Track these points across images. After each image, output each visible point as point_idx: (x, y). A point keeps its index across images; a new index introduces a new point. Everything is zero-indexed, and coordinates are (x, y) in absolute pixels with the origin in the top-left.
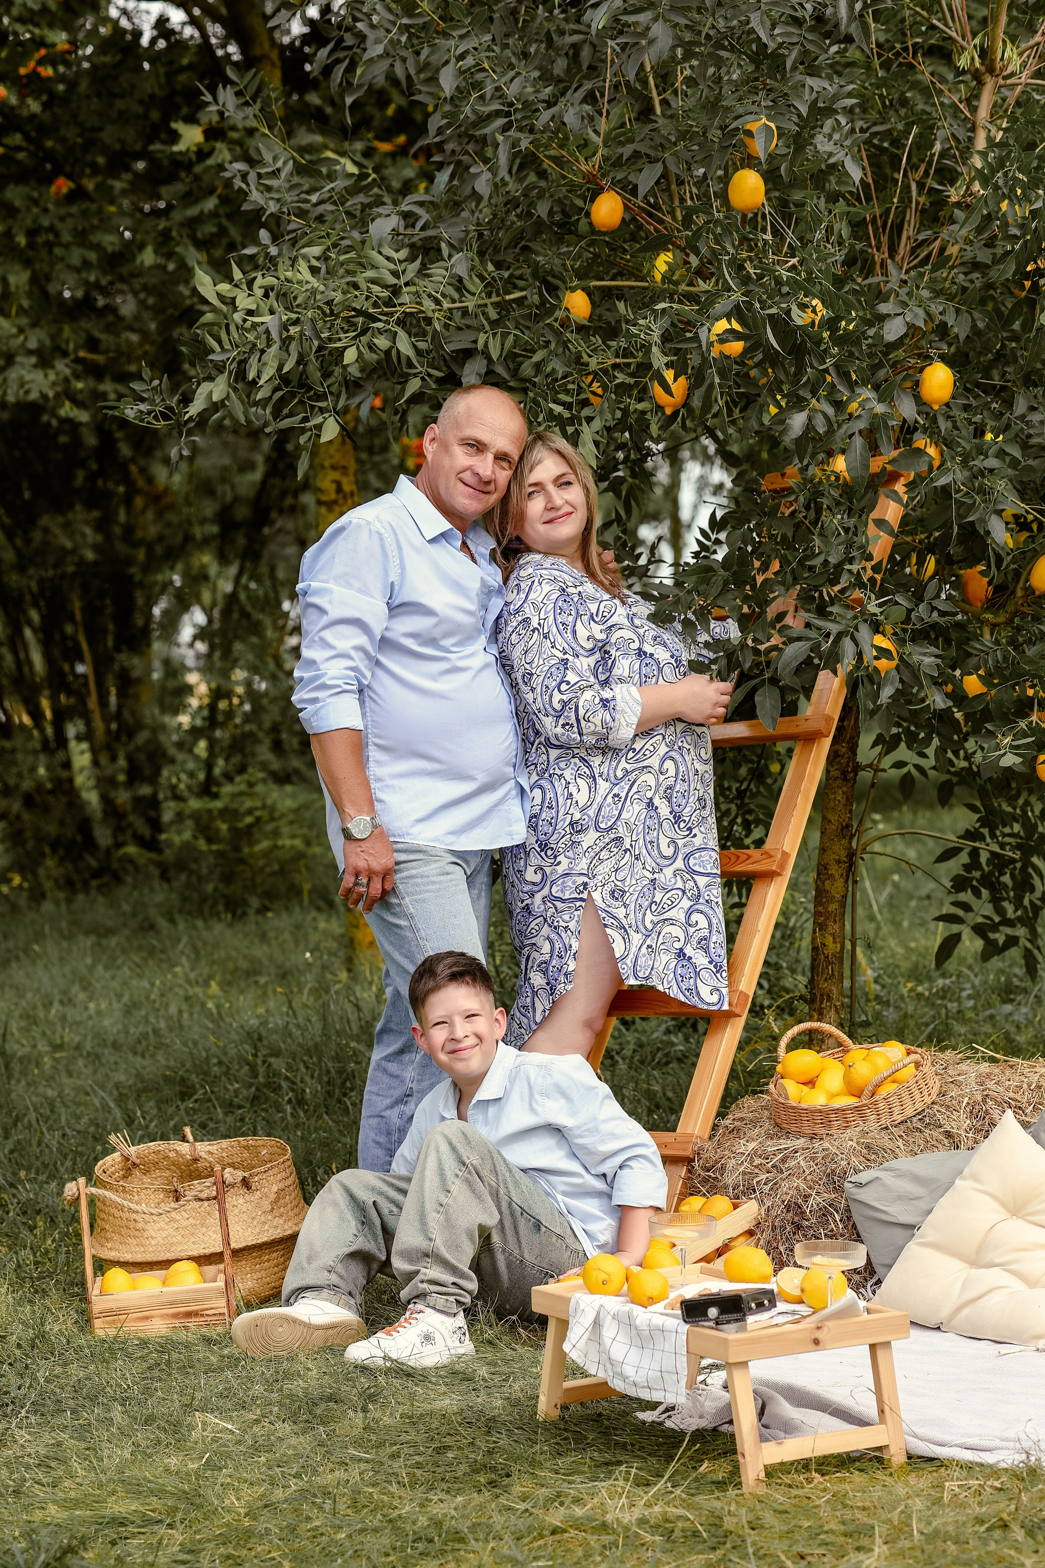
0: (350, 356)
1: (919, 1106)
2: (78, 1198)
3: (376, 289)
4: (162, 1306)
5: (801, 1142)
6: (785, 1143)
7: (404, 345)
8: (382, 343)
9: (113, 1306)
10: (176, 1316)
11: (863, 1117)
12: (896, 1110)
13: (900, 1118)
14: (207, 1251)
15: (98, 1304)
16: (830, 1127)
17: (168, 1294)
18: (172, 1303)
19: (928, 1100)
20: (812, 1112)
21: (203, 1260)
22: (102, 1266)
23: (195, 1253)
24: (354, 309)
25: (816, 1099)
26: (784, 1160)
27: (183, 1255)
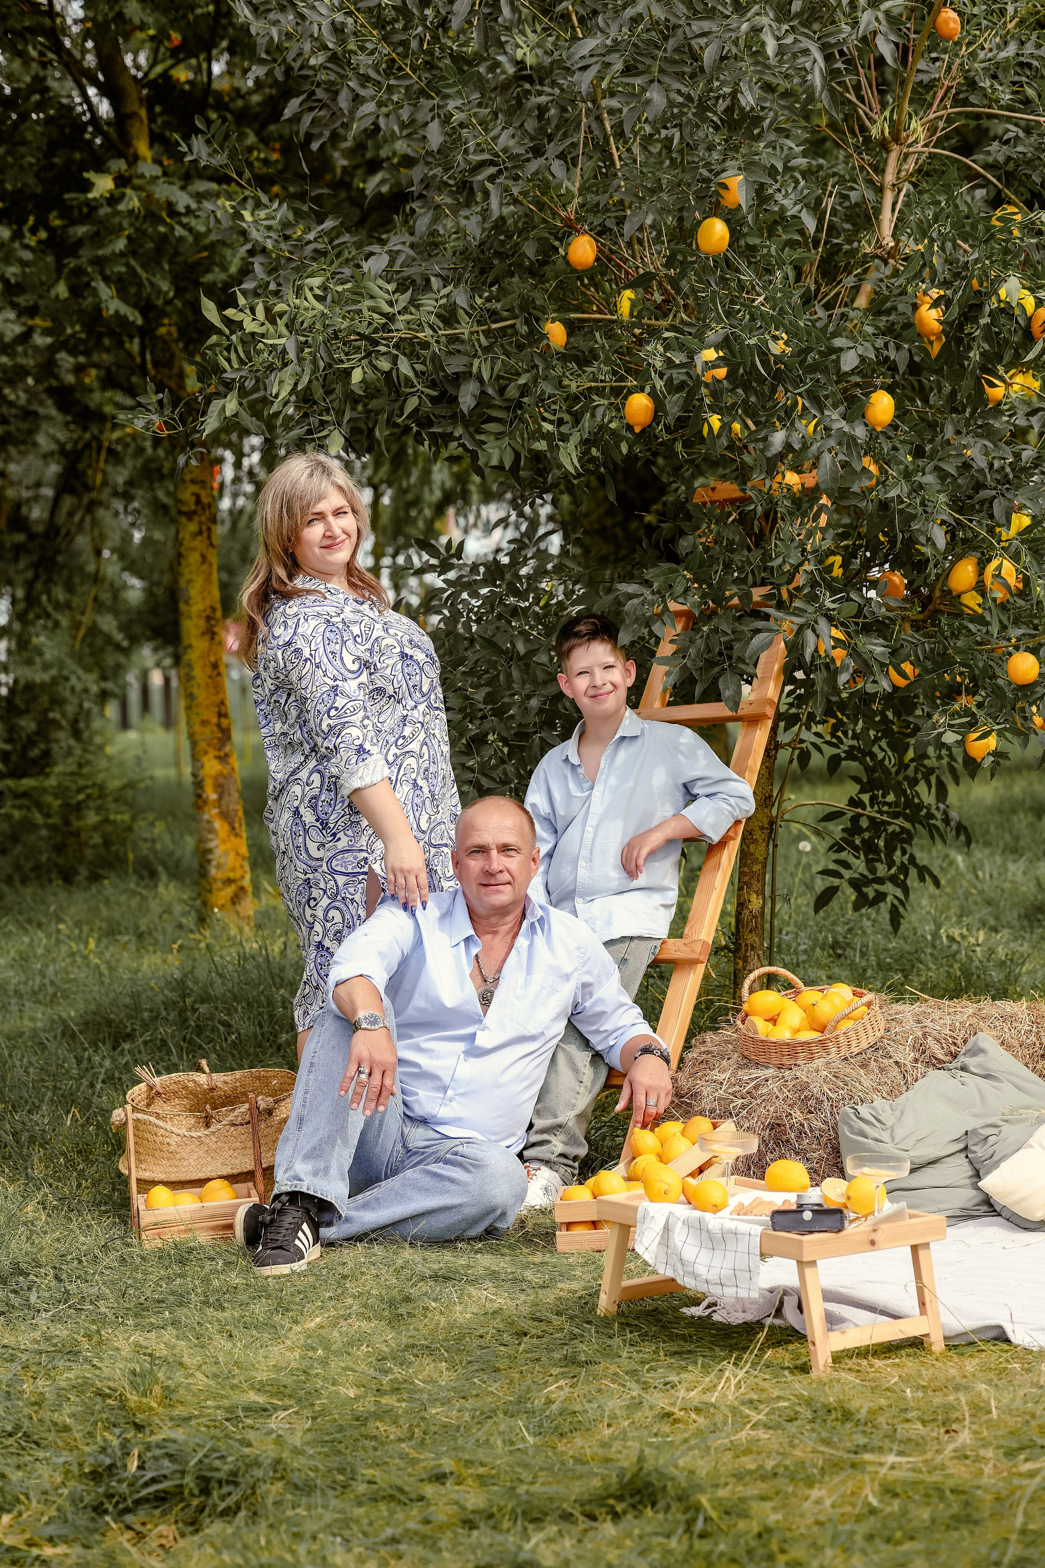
0: (357, 376)
1: (872, 1040)
2: (126, 1123)
3: (376, 316)
4: (203, 1219)
5: (770, 1072)
6: (756, 1073)
7: (404, 367)
8: (384, 365)
9: (160, 1219)
10: (214, 1228)
11: (826, 1049)
12: (854, 1043)
13: (856, 1050)
14: (235, 1171)
15: (146, 1218)
16: (796, 1058)
17: (209, 1208)
18: (212, 1217)
19: (878, 1034)
20: (779, 1045)
21: (233, 1179)
22: (146, 1185)
23: (225, 1173)
24: (359, 334)
25: (782, 1033)
26: (756, 1087)
27: (214, 1174)
